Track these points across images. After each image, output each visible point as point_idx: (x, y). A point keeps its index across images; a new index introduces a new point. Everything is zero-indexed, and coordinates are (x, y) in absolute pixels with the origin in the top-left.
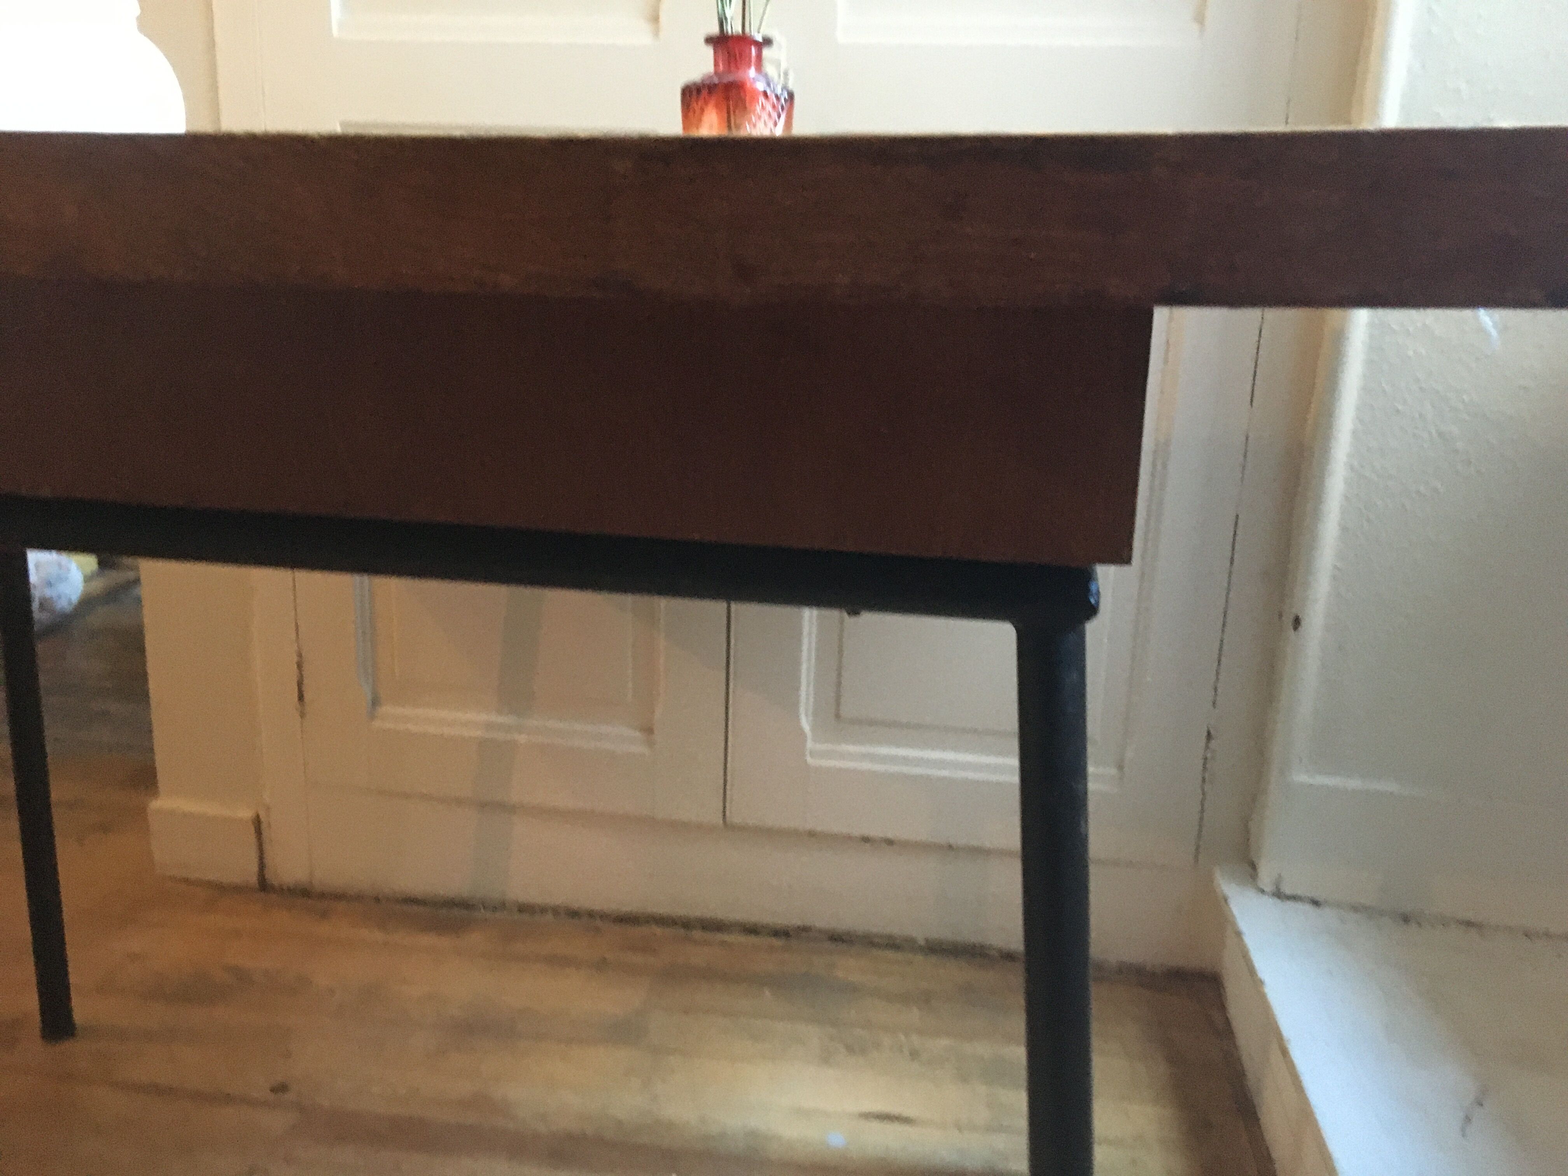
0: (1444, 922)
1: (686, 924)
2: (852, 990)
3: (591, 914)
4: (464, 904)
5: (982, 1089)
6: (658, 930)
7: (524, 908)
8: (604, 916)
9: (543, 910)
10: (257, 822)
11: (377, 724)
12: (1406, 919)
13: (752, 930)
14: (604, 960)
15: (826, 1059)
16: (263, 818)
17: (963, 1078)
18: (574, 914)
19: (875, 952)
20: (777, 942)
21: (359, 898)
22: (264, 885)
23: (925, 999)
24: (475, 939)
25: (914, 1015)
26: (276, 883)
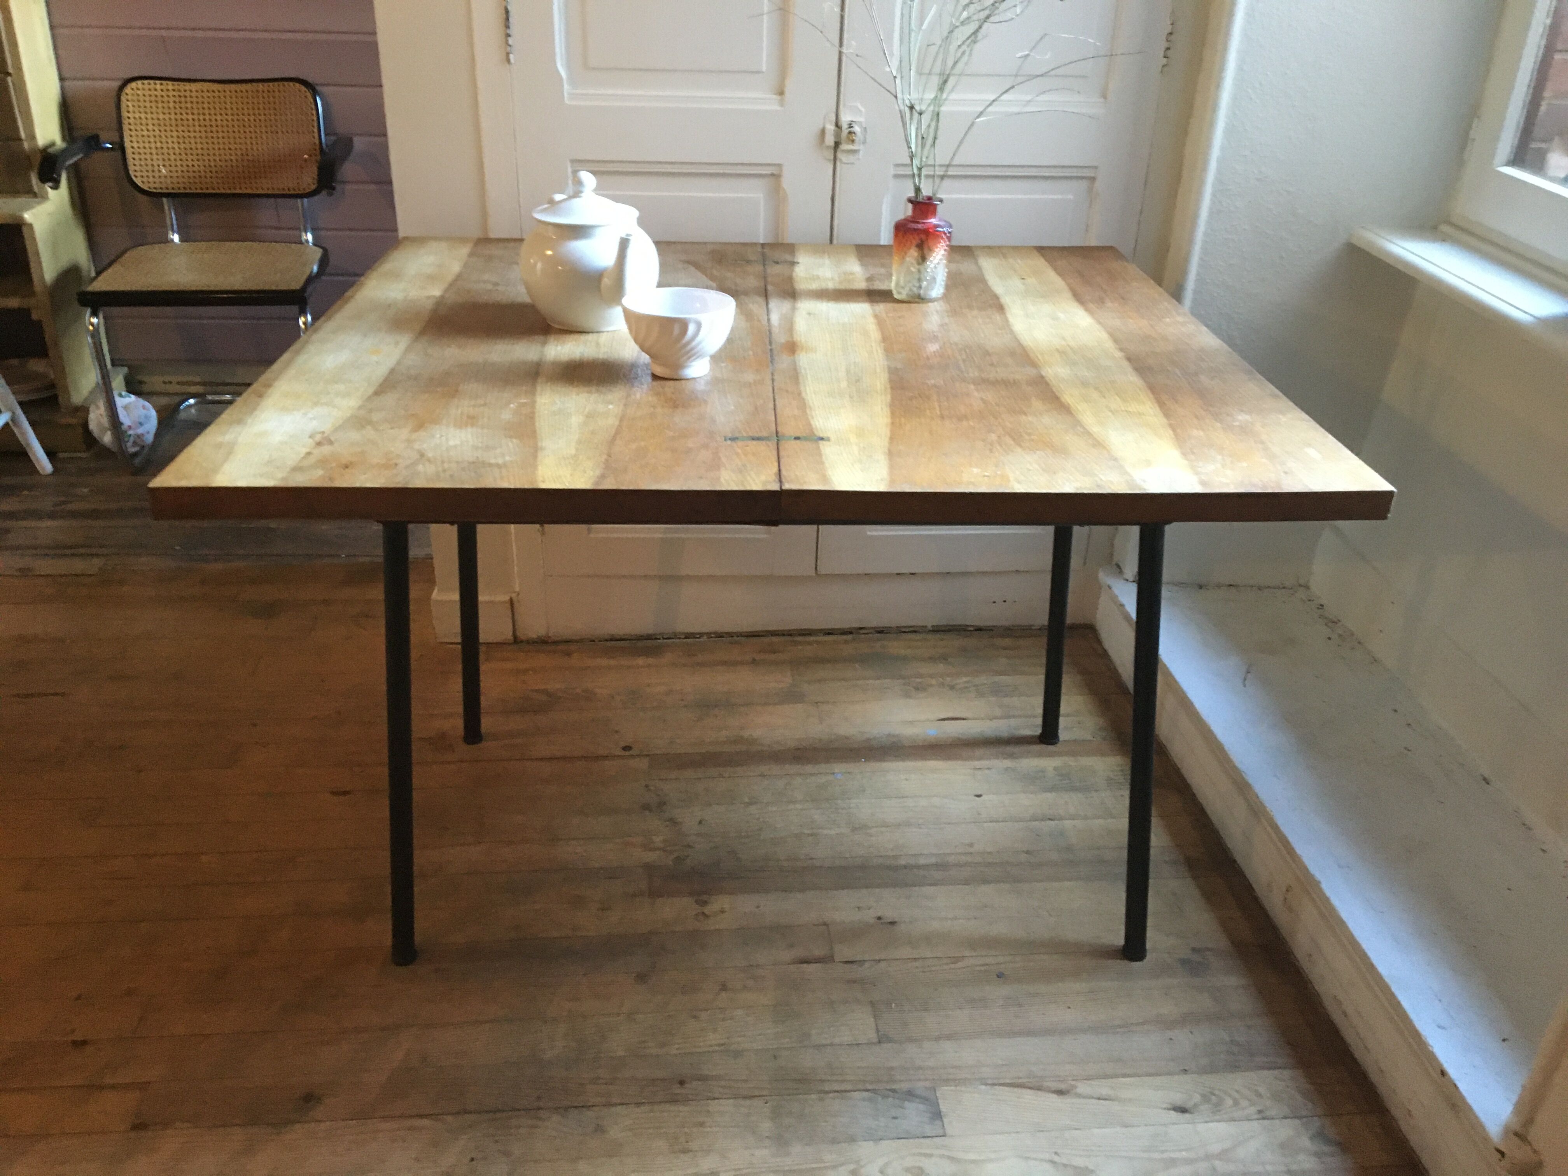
0: (1219, 586)
1: (789, 633)
2: (905, 659)
3: (730, 635)
4: (649, 637)
5: (993, 699)
6: (775, 639)
7: (688, 636)
8: (740, 635)
9: (701, 635)
10: (511, 601)
11: (592, 535)
12: (1201, 587)
13: (829, 632)
14: (754, 660)
15: (907, 696)
16: (515, 599)
17: (981, 695)
18: (720, 635)
19: (904, 635)
20: (849, 637)
21: (580, 641)
22: (516, 640)
23: (944, 658)
24: (668, 657)
25: (941, 667)
26: (523, 638)
